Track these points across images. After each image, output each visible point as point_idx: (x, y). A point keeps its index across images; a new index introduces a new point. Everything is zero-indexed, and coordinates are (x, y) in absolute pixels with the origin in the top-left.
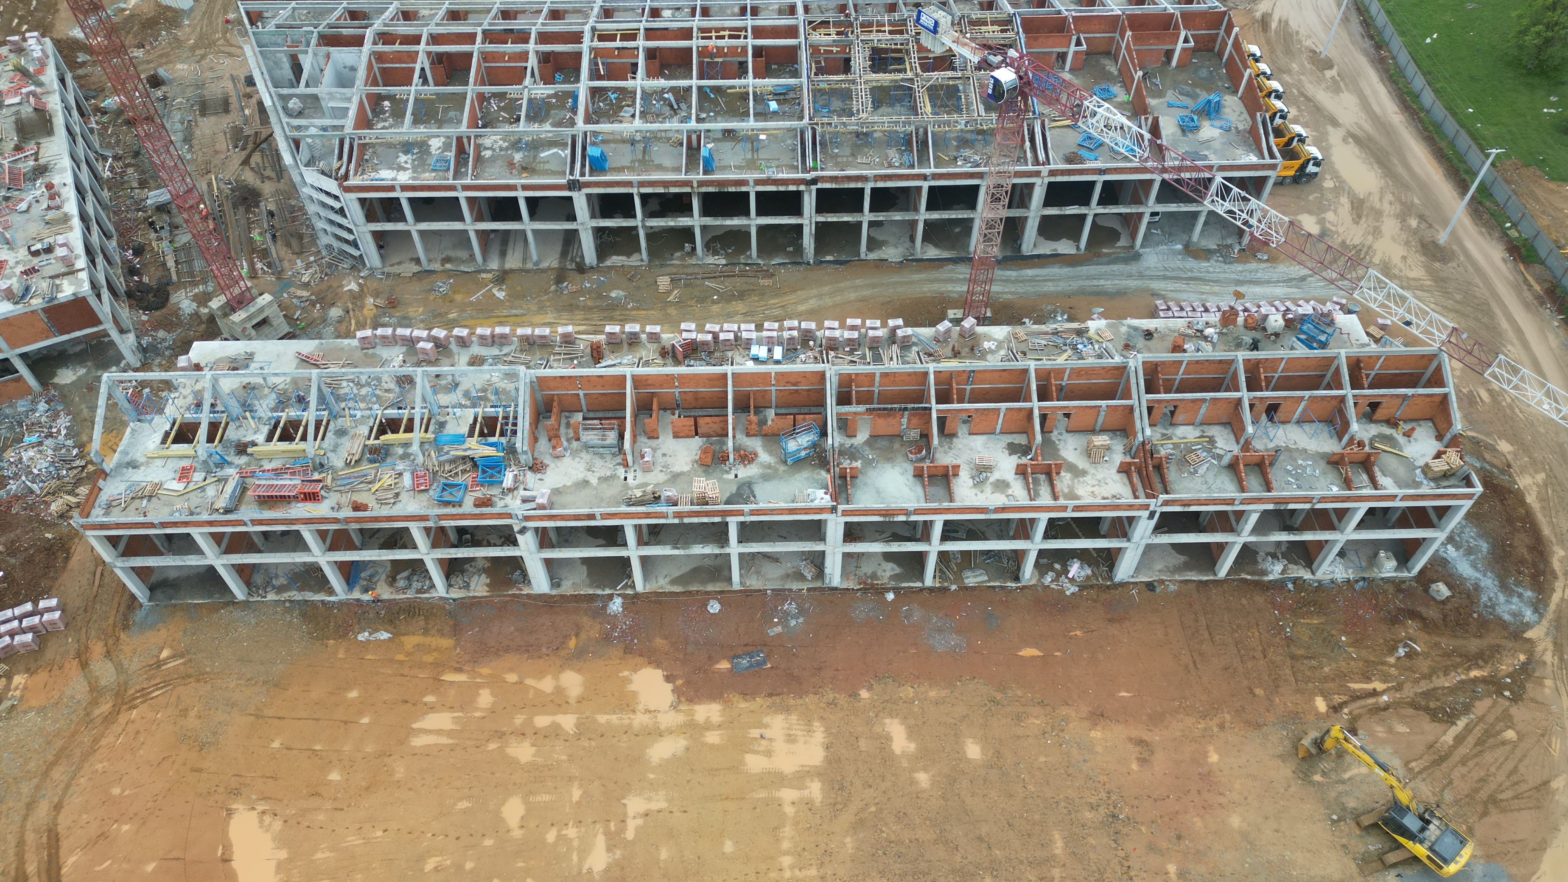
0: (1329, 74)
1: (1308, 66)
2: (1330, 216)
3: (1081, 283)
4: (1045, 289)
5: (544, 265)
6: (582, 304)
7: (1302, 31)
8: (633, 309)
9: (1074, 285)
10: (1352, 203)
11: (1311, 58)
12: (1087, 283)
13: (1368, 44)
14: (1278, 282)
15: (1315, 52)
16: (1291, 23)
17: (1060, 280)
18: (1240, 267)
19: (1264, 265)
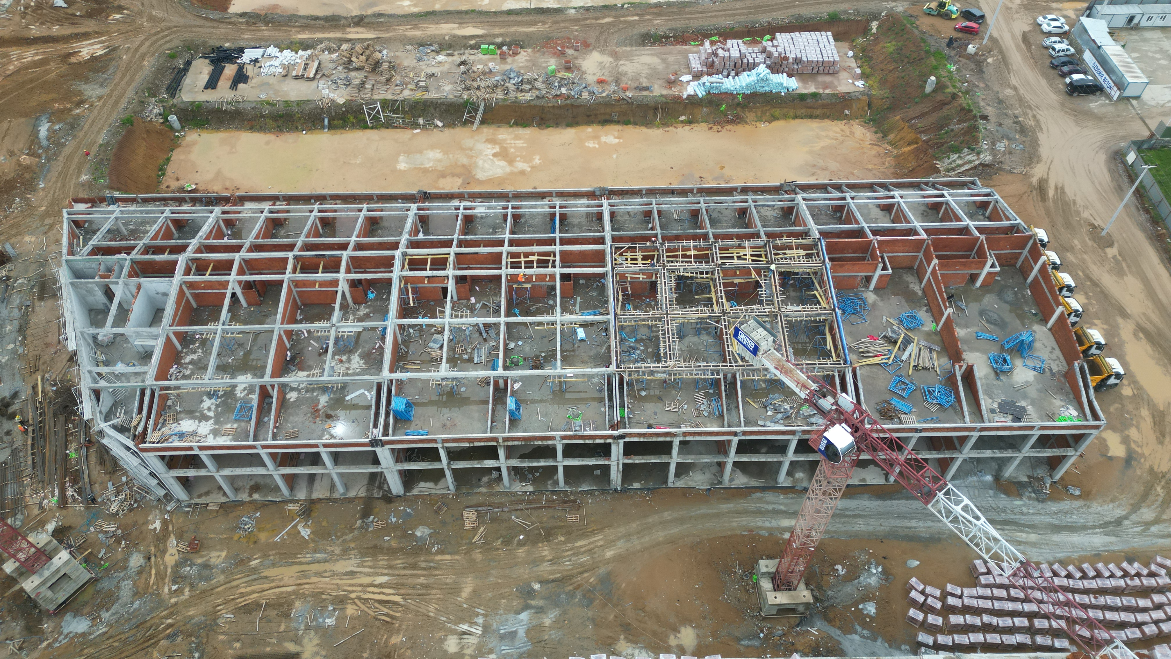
0: (1111, 252)
1: (1090, 243)
2: (1133, 433)
3: (893, 522)
4: (856, 528)
5: (352, 494)
6: (386, 545)
7: (1080, 201)
8: (438, 552)
9: (884, 525)
10: (1154, 417)
11: (1091, 233)
12: (899, 523)
13: (1143, 217)
14: (1094, 527)
15: (1094, 227)
16: (1067, 190)
17: (870, 516)
18: (1053, 507)
19: (1077, 503)
